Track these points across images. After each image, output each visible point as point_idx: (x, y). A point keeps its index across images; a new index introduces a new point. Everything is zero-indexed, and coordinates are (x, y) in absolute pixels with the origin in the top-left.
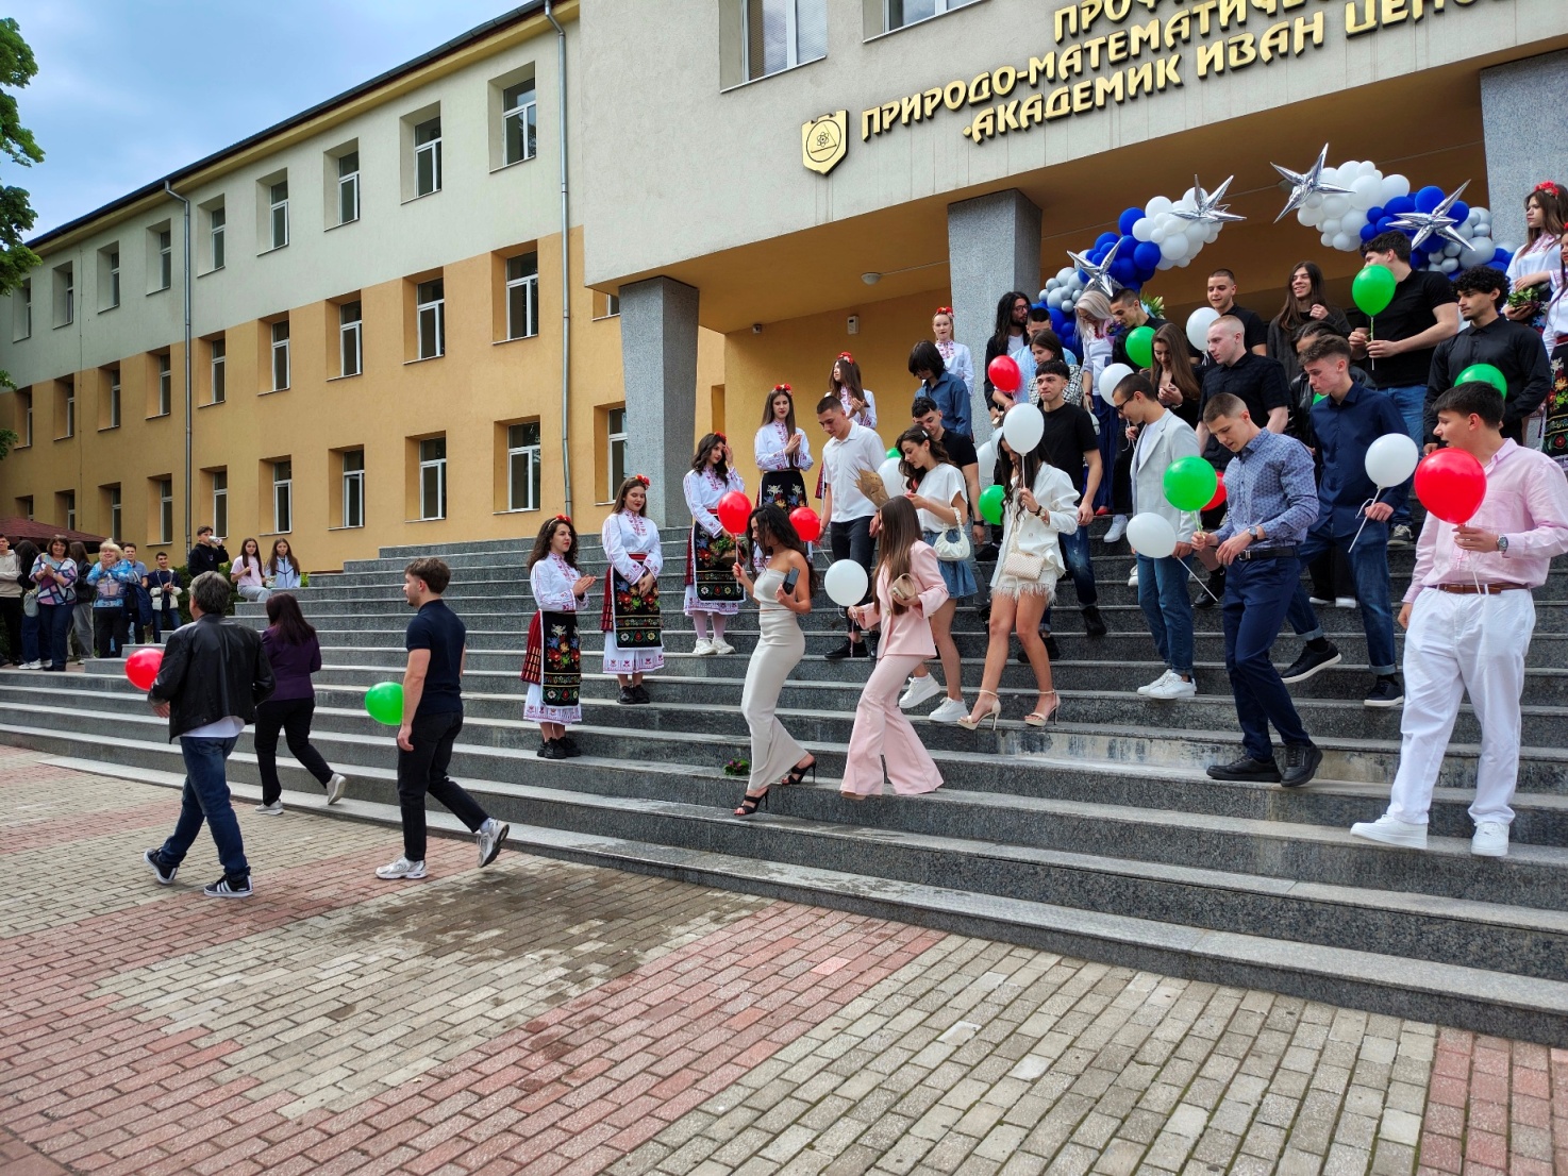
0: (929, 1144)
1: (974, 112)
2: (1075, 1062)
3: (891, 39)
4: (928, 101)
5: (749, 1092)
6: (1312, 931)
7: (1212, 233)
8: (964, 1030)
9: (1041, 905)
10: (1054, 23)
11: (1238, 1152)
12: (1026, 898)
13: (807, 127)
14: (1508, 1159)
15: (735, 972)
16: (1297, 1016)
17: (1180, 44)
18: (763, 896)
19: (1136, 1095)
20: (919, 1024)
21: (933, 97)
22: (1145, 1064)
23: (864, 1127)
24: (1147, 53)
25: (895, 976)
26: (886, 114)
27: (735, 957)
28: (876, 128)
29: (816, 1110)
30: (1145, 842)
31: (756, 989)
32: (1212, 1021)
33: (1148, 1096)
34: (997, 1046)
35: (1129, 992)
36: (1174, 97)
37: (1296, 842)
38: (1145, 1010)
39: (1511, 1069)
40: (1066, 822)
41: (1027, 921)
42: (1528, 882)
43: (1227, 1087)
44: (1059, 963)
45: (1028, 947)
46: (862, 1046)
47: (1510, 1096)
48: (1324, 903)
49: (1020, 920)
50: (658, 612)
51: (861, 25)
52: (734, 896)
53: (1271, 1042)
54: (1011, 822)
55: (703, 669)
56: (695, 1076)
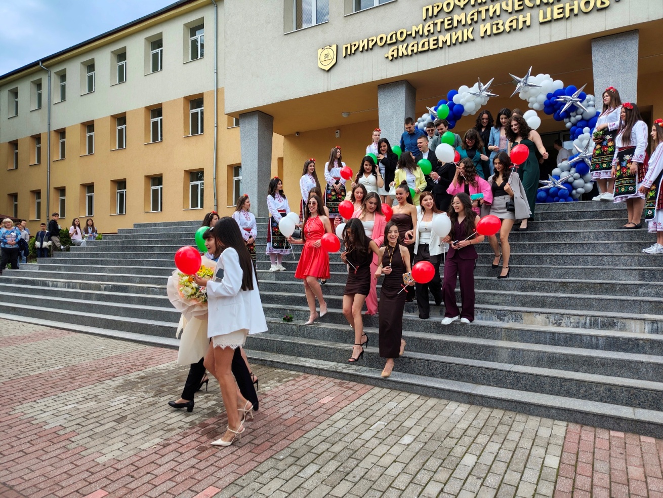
0: (366, 470)
1: (390, 47)
2: (424, 437)
3: (356, 15)
4: (370, 42)
5: (293, 450)
6: (519, 385)
7: (485, 101)
8: (380, 424)
9: (412, 375)
10: (422, 12)
11: (489, 472)
12: (406, 372)
13: (320, 51)
14: (593, 473)
15: (287, 402)
16: (513, 419)
17: (473, 23)
18: (298, 371)
19: (449, 450)
20: (362, 423)
21: (373, 40)
22: (453, 438)
23: (340, 464)
24: (460, 26)
25: (352, 403)
26: (353, 47)
27: (287, 396)
28: (349, 52)
29: (320, 457)
30: (453, 349)
31: (295, 409)
32: (479, 421)
33: (454, 451)
34: (394, 431)
35: (446, 410)
36: (470, 44)
37: (514, 349)
38: (453, 416)
39: (595, 439)
40: (422, 341)
41: (406, 381)
42: (603, 365)
43: (485, 447)
44: (419, 398)
45: (407, 392)
46: (339, 432)
47: (594, 449)
48: (525, 374)
49: (403, 381)
50: (255, 253)
51: (343, 9)
52: (286, 372)
53: (503, 429)
55: (274, 277)
56: (270, 444)
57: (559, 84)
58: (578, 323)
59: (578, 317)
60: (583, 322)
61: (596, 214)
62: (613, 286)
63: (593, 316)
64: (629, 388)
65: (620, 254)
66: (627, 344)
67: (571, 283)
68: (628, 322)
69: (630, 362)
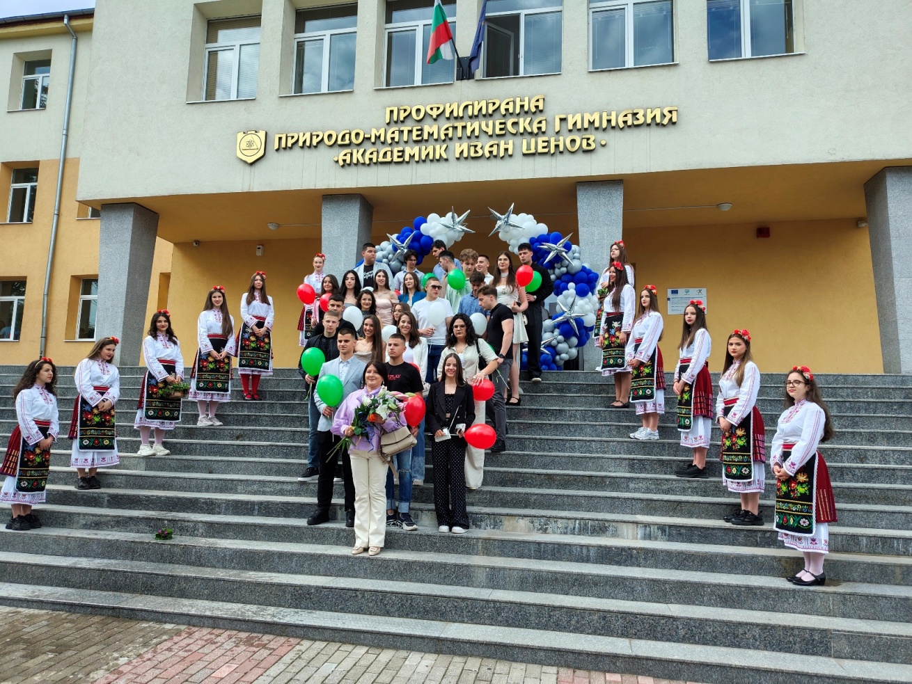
1: (340, 149)
3: (296, 99)
4: (314, 137)
6: (499, 619)
7: (459, 237)
9: (358, 616)
10: (385, 113)
12: (349, 612)
13: (240, 135)
16: (492, 670)
17: (447, 139)
18: (178, 624)
21: (318, 136)
25: (268, 673)
26: (289, 139)
27: (157, 672)
28: (283, 145)
30: (416, 572)
35: (406, 666)
36: (443, 165)
37: (493, 568)
38: (415, 676)
41: (350, 627)
44: (367, 652)
45: (350, 644)
48: (506, 602)
49: (346, 627)
50: (113, 426)
51: (278, 87)
52: (157, 626)
54: (342, 564)
57: (543, 229)
58: (566, 528)
59: (566, 521)
60: (572, 526)
61: (582, 388)
62: (602, 480)
63: (582, 519)
64: (625, 614)
65: (609, 439)
66: (620, 555)
67: (558, 475)
68: (619, 525)
69: (624, 579)
